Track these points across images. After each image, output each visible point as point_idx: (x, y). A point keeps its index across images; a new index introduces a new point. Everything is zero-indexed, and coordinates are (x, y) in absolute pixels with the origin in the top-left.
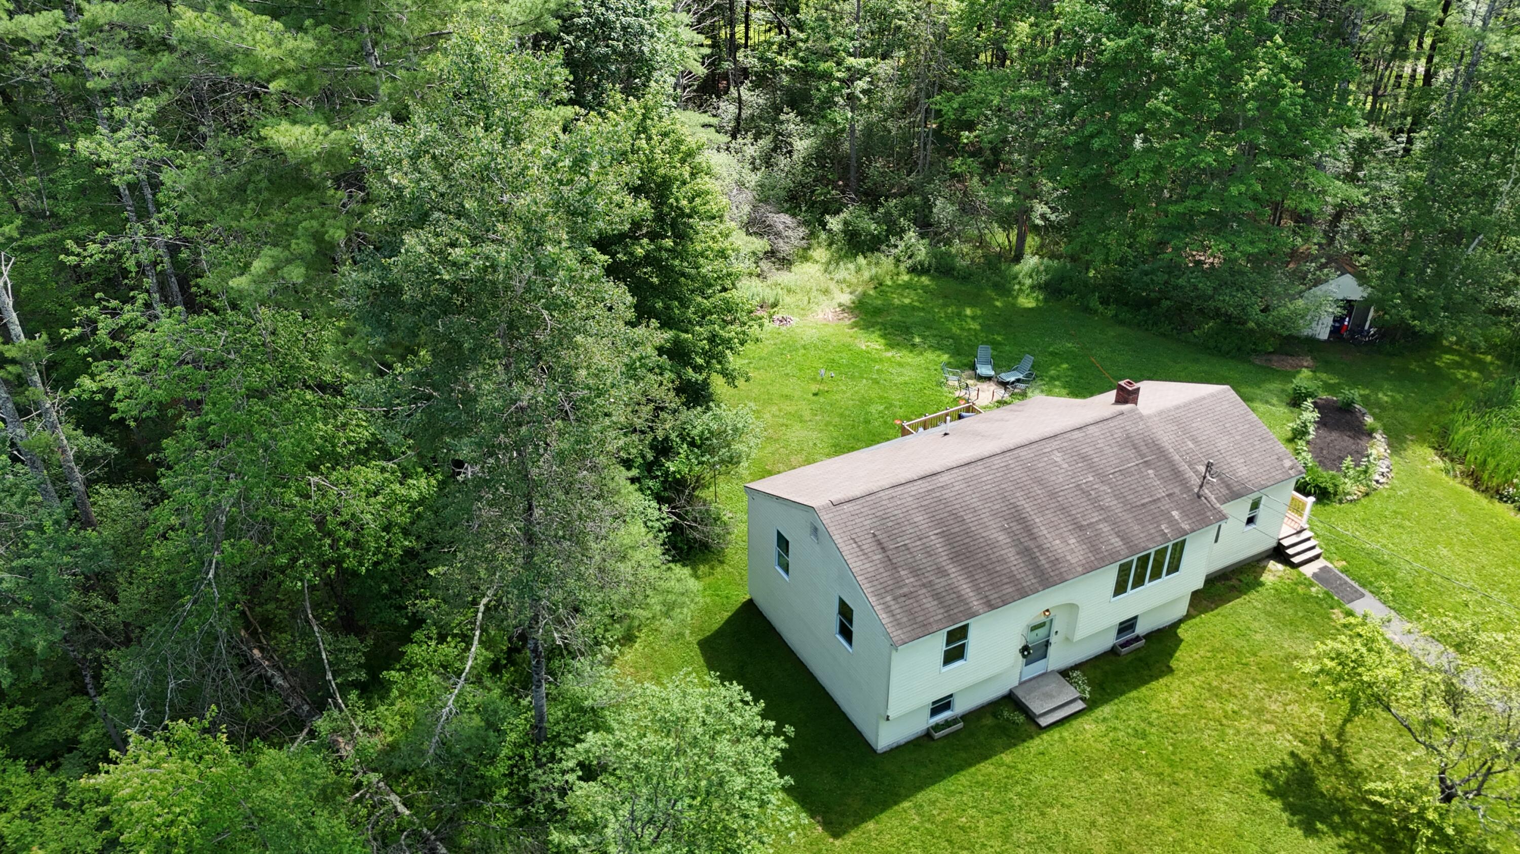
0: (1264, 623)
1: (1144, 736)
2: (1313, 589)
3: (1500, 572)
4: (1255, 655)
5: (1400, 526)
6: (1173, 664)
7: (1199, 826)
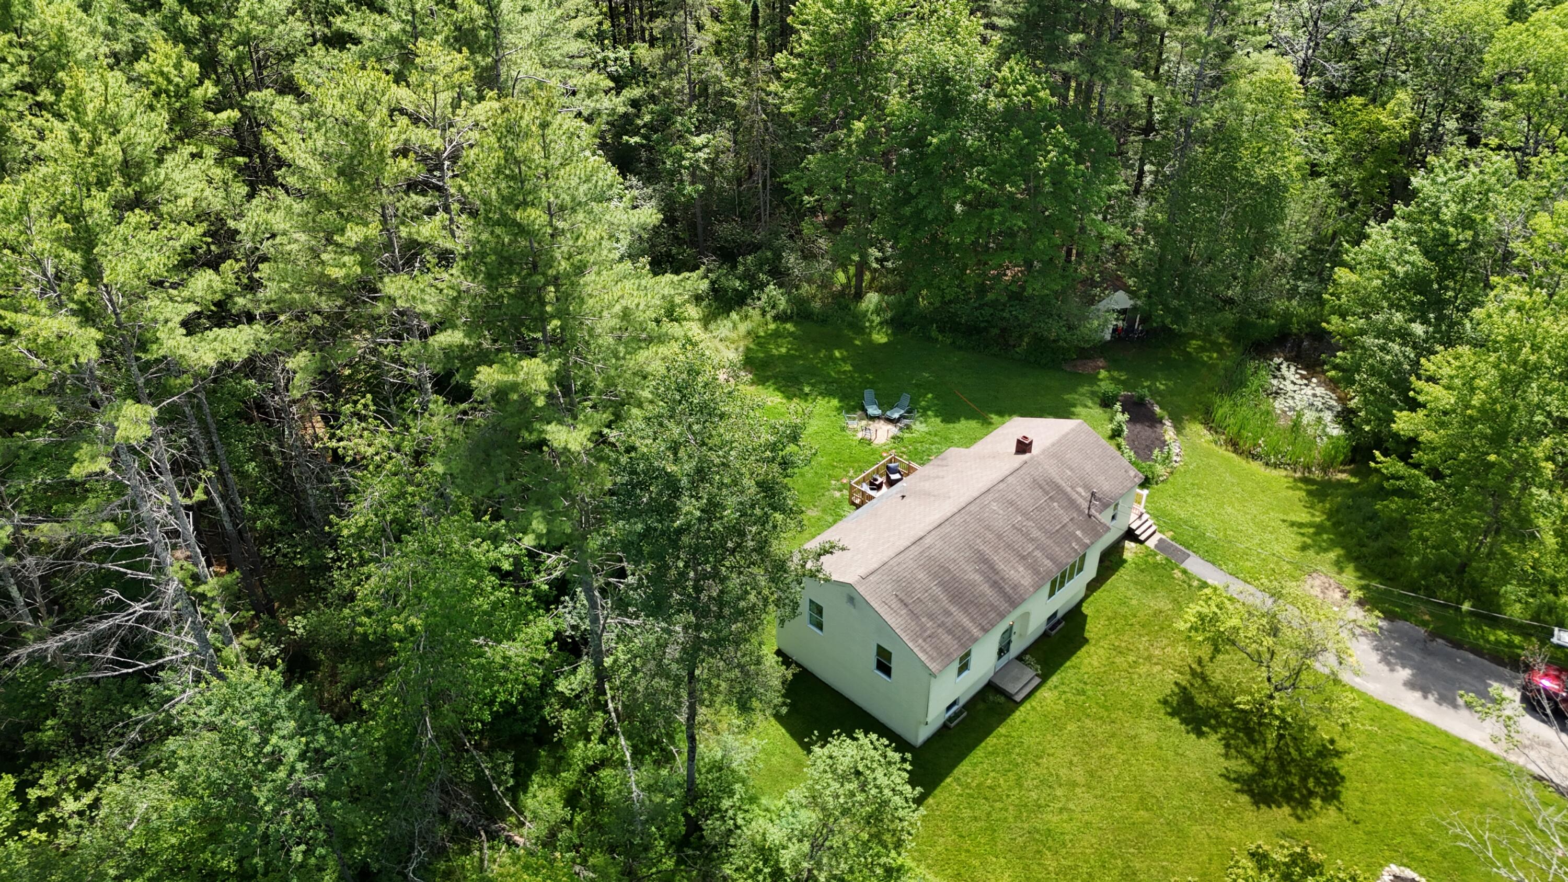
0: (1134, 590)
1: (1083, 692)
2: (1158, 558)
3: (1265, 518)
4: (1135, 616)
5: (1198, 495)
6: (1087, 635)
7: (1135, 748)
